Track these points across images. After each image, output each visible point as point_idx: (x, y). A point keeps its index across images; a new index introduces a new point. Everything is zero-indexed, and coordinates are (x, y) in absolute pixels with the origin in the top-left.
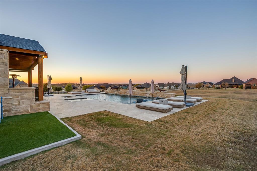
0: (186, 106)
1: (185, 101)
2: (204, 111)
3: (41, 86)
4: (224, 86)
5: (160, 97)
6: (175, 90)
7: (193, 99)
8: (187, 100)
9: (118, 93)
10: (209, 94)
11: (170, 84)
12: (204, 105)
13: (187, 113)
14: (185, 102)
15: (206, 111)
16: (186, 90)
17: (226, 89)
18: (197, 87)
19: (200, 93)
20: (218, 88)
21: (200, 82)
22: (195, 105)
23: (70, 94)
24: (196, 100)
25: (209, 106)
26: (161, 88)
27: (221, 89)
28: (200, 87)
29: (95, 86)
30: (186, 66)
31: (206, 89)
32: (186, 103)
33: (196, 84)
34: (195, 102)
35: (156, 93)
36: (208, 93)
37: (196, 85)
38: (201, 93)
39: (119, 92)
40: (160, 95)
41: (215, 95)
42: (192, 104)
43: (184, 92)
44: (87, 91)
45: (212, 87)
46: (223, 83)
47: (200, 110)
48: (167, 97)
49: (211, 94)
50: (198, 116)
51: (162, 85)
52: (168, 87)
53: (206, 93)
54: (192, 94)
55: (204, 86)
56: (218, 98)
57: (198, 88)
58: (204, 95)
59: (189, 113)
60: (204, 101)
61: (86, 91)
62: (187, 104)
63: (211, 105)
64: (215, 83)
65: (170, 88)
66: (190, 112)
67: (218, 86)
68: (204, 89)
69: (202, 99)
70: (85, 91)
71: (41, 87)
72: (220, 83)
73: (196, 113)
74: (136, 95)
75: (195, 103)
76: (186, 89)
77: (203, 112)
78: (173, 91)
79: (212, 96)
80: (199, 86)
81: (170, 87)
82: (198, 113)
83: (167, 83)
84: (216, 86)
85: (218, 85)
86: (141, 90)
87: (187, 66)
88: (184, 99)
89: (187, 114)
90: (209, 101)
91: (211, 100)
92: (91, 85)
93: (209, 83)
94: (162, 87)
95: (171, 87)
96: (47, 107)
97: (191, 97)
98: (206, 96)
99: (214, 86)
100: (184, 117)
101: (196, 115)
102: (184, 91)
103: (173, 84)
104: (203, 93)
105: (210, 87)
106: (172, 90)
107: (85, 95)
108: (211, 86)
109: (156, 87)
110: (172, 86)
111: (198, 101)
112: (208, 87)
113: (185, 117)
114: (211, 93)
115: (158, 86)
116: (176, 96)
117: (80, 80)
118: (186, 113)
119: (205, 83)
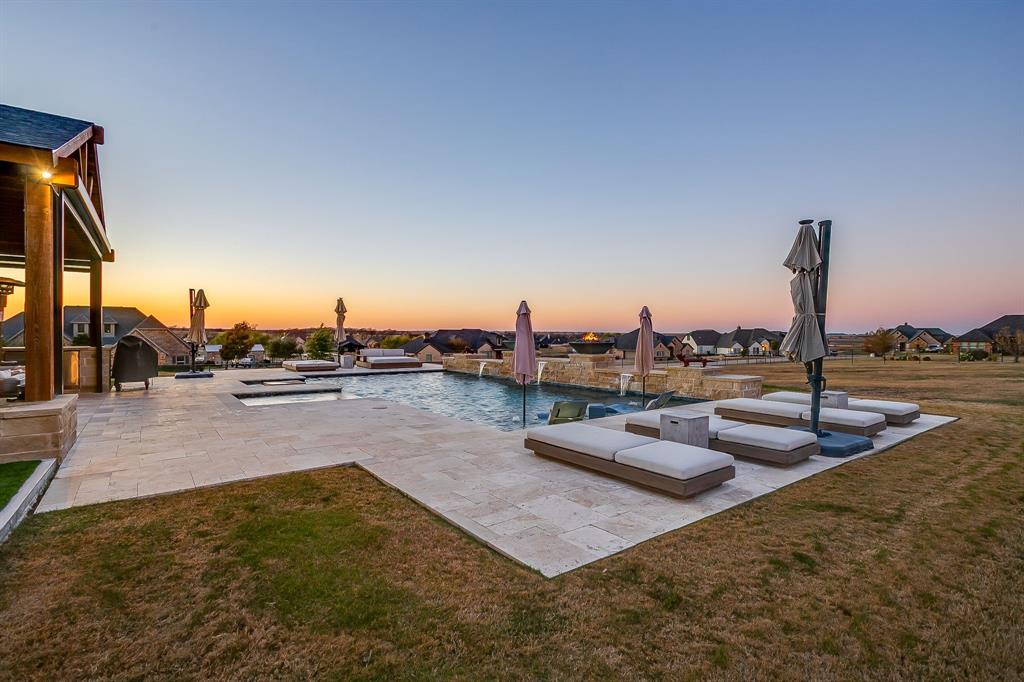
0: (825, 452)
1: (815, 424)
2: (951, 499)
3: (36, 326)
4: (1008, 349)
5: (682, 393)
6: (768, 360)
7: (860, 411)
8: (827, 413)
9: (492, 371)
10: (941, 383)
11: (744, 337)
12: (939, 454)
13: (830, 507)
14: (816, 432)
15: (965, 504)
16: (819, 361)
17: (1017, 361)
18: (868, 351)
19: (889, 376)
20: (978, 355)
21: (886, 328)
22: (879, 445)
23: (288, 369)
24: (883, 418)
25: (973, 461)
26: (704, 352)
27: (995, 360)
28: (888, 348)
29: (426, 341)
30: (821, 224)
31: (917, 359)
32: (820, 435)
33: (866, 336)
34: (873, 431)
35: (665, 373)
36: (935, 377)
37: (864, 339)
38: (896, 378)
39: (496, 365)
40: (685, 386)
41: (975, 391)
42: (860, 440)
43: (809, 371)
44: (365, 361)
45: (946, 351)
46: (1005, 331)
47: (914, 486)
48: (717, 396)
49: (953, 383)
50: (919, 547)
51: (707, 337)
52: (737, 346)
53: (920, 378)
54: (849, 381)
55: (903, 346)
56: (1007, 409)
57: (876, 355)
58: (919, 389)
59: (841, 510)
60: (930, 421)
61: (362, 359)
62: (827, 443)
63: (981, 453)
64: (958, 333)
65: (745, 354)
66: (853, 501)
67: (975, 344)
68: (905, 359)
69: (916, 414)
70: (358, 359)
71: (37, 330)
72: (987, 333)
73: (898, 518)
74: (572, 382)
75: (873, 435)
76: (819, 352)
77: (946, 505)
78: (757, 366)
79: (966, 397)
80: (881, 344)
81: (746, 346)
82: (913, 514)
83: (731, 329)
84: (965, 345)
85: (977, 341)
86: (591, 356)
87: (826, 225)
88: (806, 412)
89: (828, 520)
90: (962, 427)
91: (966, 420)
92: (416, 336)
93: (928, 331)
94: (707, 348)
95: (751, 349)
96: (44, 437)
97: (852, 401)
98: (927, 395)
99: (958, 344)
100: (807, 548)
101: (901, 531)
102: (808, 364)
103: (759, 334)
104: (909, 378)
105: (936, 352)
106: (754, 361)
107: (356, 375)
108: (939, 346)
109: (685, 345)
110: (756, 345)
111: (893, 420)
112: (924, 352)
113: (819, 548)
114: (952, 377)
115: (692, 342)
116: (767, 388)
117: (337, 311)
118: (820, 507)
119: (907, 331)
